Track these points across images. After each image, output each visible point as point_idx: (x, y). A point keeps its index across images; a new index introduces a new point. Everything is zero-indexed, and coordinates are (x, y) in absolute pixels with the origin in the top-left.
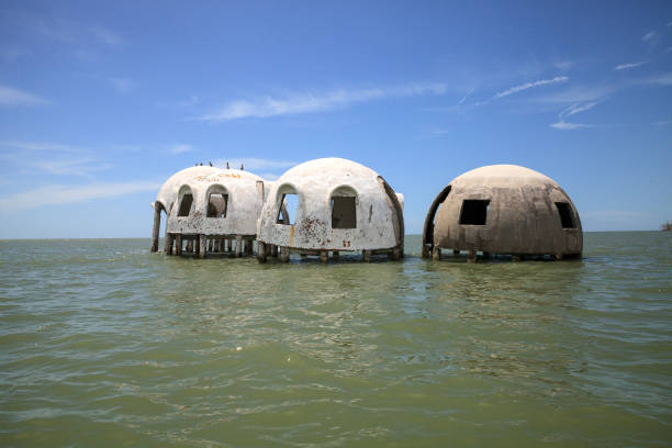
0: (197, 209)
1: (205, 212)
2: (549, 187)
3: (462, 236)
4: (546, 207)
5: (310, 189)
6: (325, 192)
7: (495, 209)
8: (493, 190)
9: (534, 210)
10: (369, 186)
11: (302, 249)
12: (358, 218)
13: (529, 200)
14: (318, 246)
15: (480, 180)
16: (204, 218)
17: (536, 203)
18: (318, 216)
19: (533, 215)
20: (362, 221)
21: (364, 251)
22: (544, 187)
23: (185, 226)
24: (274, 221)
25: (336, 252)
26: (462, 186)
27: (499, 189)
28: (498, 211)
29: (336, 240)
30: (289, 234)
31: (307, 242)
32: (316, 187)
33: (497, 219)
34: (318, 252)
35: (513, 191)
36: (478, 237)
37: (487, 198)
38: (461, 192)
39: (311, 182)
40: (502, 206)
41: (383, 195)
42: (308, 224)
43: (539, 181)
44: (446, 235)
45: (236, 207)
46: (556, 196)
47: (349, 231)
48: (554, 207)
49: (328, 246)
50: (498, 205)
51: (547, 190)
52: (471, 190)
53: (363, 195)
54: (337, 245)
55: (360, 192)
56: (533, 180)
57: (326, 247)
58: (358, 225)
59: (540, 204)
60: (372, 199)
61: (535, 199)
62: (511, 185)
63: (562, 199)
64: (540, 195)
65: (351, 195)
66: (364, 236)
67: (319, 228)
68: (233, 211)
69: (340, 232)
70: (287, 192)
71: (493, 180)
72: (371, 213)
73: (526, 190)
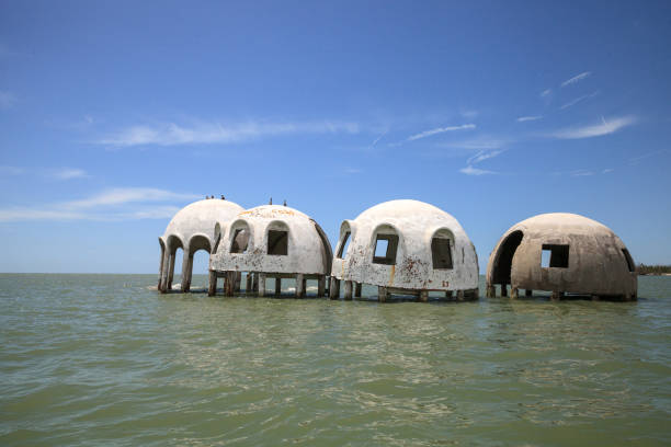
1: (265, 248)
2: (613, 236)
3: (546, 278)
4: (615, 253)
5: (408, 231)
7: (575, 253)
8: (570, 236)
9: (607, 255)
11: (402, 289)
12: (454, 260)
13: (603, 246)
14: (419, 286)
15: (555, 227)
16: (265, 255)
17: (609, 249)
18: (420, 257)
19: (608, 260)
20: (458, 263)
21: (459, 291)
22: (610, 236)
23: (241, 264)
24: (371, 260)
26: (537, 231)
27: (576, 236)
28: (579, 255)
29: (438, 281)
30: (390, 273)
31: (409, 282)
32: (413, 228)
33: (579, 262)
34: (419, 292)
35: (588, 237)
36: (562, 279)
37: (566, 243)
38: (537, 236)
39: (407, 223)
42: (410, 264)
43: (605, 230)
44: (527, 276)
45: (297, 245)
46: (619, 243)
47: (447, 271)
48: (621, 252)
49: (429, 287)
50: (578, 251)
51: (612, 238)
52: (549, 236)
54: (437, 285)
55: (455, 235)
56: (601, 229)
57: (427, 287)
58: (454, 266)
59: (611, 250)
60: (462, 242)
61: (608, 246)
62: (586, 232)
63: (623, 245)
64: (609, 242)
65: (446, 237)
66: (459, 276)
67: (421, 269)
68: (294, 248)
69: (441, 273)
70: (380, 232)
71: (566, 227)
72: (463, 255)
73: (598, 237)
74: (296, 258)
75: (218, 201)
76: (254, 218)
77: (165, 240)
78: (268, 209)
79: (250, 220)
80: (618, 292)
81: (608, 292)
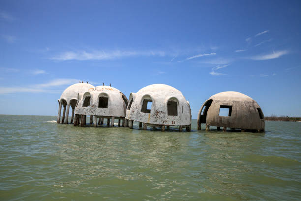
0: (94, 104)
1: (97, 105)
3: (221, 120)
4: (254, 110)
5: (157, 98)
8: (233, 102)
9: (250, 111)
11: (153, 124)
12: (178, 111)
13: (248, 107)
14: (161, 123)
15: (227, 97)
16: (97, 108)
17: (251, 108)
18: (162, 110)
19: (250, 113)
20: (180, 113)
21: (180, 126)
23: (87, 112)
24: (140, 111)
25: (168, 126)
26: (219, 99)
27: (236, 102)
28: (236, 111)
29: (169, 120)
30: (148, 117)
31: (156, 121)
32: (160, 97)
33: (236, 114)
34: (161, 126)
35: (241, 103)
36: (228, 121)
37: (230, 105)
38: (218, 102)
39: (157, 94)
42: (157, 113)
43: (250, 99)
44: (213, 120)
45: (112, 104)
46: (256, 106)
47: (174, 117)
48: (257, 110)
49: (166, 123)
50: (236, 108)
51: (253, 103)
52: (223, 102)
53: (181, 99)
54: (169, 123)
55: (179, 100)
56: (248, 99)
57: (164, 124)
58: (178, 114)
59: (252, 108)
60: (183, 103)
61: (250, 107)
62: (240, 100)
63: (258, 107)
64: (251, 105)
65: (175, 101)
66: (180, 119)
67: (162, 115)
68: (110, 105)
69: (171, 117)
70: (145, 98)
71: (232, 98)
72: (183, 109)
73: (246, 102)
74: (111, 109)
75: (85, 84)
76: (94, 91)
77: (60, 100)
78: (101, 87)
79: (92, 92)
80: (254, 128)
81: (249, 128)
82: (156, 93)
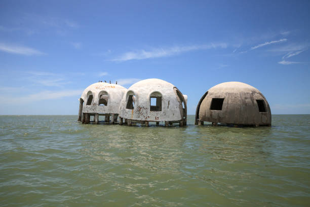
0: (95, 102)
1: (98, 103)
2: (254, 92)
3: (211, 115)
4: (251, 102)
5: (141, 93)
6: (148, 94)
7: (226, 102)
8: (226, 94)
9: (245, 103)
10: (169, 92)
12: (163, 106)
13: (243, 98)
14: (144, 119)
15: (221, 89)
16: (97, 105)
17: (247, 100)
18: (144, 106)
19: (244, 106)
20: (164, 108)
22: (251, 92)
24: (126, 107)
26: (212, 92)
27: (229, 93)
28: (228, 103)
29: (152, 117)
30: (131, 113)
31: (139, 117)
32: (144, 92)
33: (227, 108)
34: (144, 122)
35: (235, 94)
36: (218, 116)
37: (223, 97)
38: (211, 94)
39: (142, 90)
40: (230, 102)
41: (175, 96)
42: (140, 108)
43: (249, 90)
44: (204, 115)
45: (112, 101)
46: (257, 97)
47: (158, 112)
48: (255, 102)
50: (228, 101)
51: (252, 94)
52: (216, 94)
53: (165, 96)
54: (152, 119)
55: (163, 95)
56: (246, 89)
57: (148, 120)
58: (162, 109)
59: (248, 100)
60: (170, 98)
61: (246, 98)
62: (235, 91)
63: (260, 98)
64: (248, 96)
65: (160, 96)
66: (165, 115)
67: (144, 111)
68: (110, 102)
69: (154, 113)
70: (131, 94)
71: (226, 89)
72: (169, 104)
73: (242, 94)
74: (111, 107)
79: (93, 91)
80: (250, 123)
81: (243, 123)
82: (141, 88)
